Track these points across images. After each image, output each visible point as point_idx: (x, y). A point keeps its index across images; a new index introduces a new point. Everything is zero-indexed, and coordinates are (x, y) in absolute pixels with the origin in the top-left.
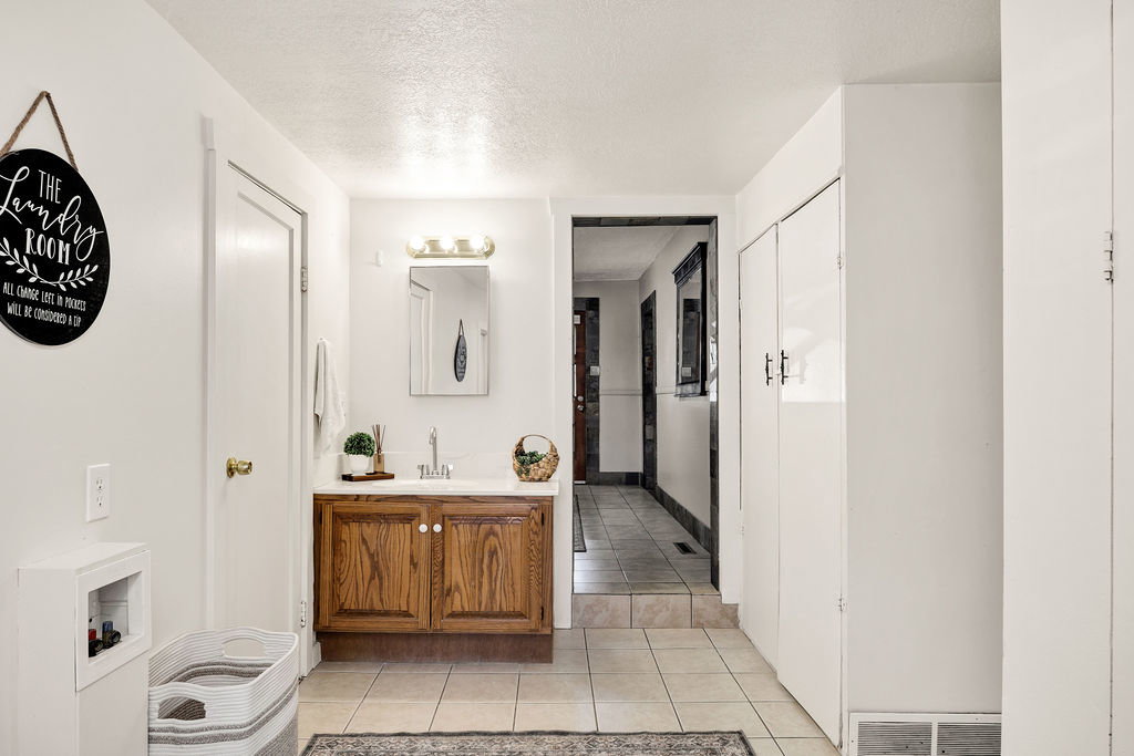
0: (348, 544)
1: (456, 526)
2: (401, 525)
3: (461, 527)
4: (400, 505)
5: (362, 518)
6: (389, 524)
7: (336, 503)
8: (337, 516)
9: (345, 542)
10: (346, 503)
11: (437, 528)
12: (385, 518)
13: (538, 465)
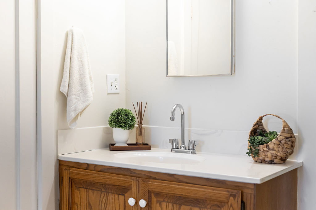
0: (79, 206)
1: (160, 204)
2: (116, 196)
3: (164, 205)
4: (116, 177)
5: (89, 185)
6: (108, 193)
7: (72, 170)
8: (72, 181)
9: (77, 204)
10: (78, 171)
11: (143, 203)
12: (105, 188)
13: (267, 147)
